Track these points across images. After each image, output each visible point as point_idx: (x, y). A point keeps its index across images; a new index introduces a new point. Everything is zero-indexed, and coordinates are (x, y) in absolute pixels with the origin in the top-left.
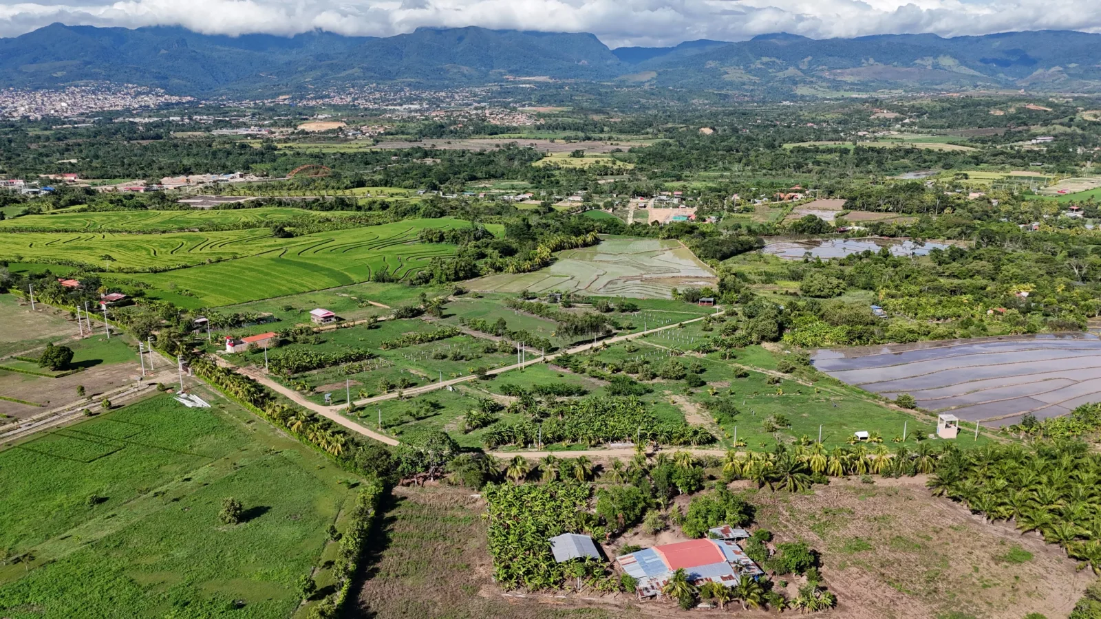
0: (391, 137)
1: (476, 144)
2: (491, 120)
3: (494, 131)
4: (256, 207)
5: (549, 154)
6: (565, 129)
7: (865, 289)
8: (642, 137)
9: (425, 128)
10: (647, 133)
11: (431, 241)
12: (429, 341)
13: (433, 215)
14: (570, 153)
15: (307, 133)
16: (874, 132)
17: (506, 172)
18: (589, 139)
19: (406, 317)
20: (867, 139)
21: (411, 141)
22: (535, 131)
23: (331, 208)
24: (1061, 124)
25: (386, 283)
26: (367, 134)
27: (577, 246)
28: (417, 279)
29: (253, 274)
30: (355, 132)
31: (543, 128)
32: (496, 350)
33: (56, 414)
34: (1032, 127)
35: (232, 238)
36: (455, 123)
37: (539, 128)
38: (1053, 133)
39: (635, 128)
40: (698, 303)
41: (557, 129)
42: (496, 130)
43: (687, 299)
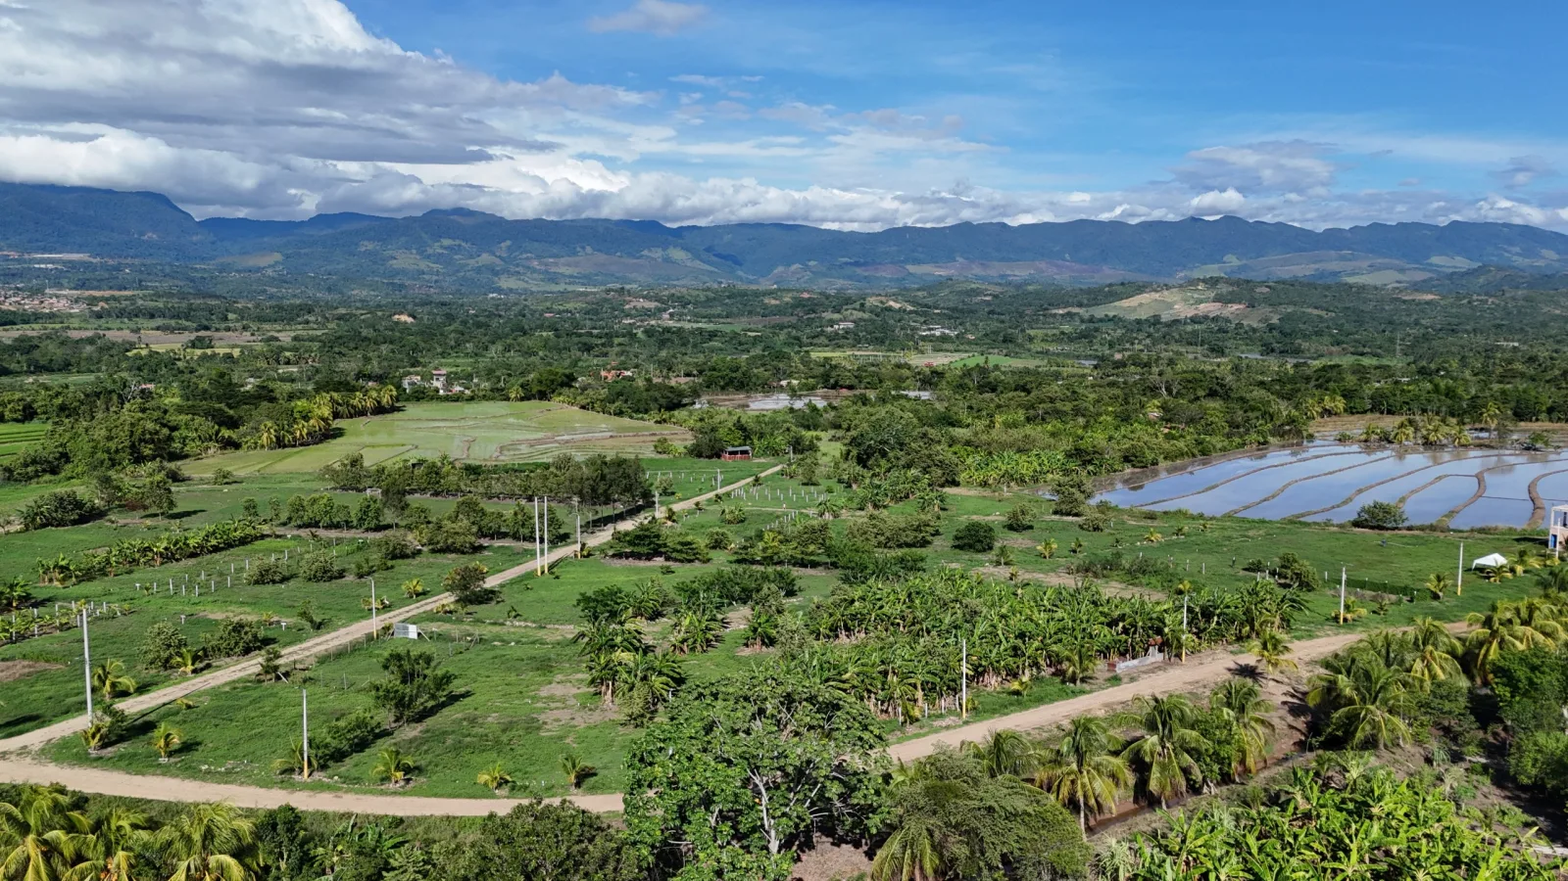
3: (8, 320)
5: (143, 345)
6: (152, 316)
8: (300, 326)
10: (307, 322)
12: (193, 555)
14: (180, 343)
17: (73, 361)
18: (206, 328)
22: (93, 320)
24: (854, 310)
27: (362, 413)
28: (26, 465)
31: (110, 315)
32: (419, 552)
34: (824, 315)
37: (99, 316)
38: (851, 318)
39: (287, 315)
40: (719, 457)
41: (136, 316)
42: (11, 317)
43: (696, 452)
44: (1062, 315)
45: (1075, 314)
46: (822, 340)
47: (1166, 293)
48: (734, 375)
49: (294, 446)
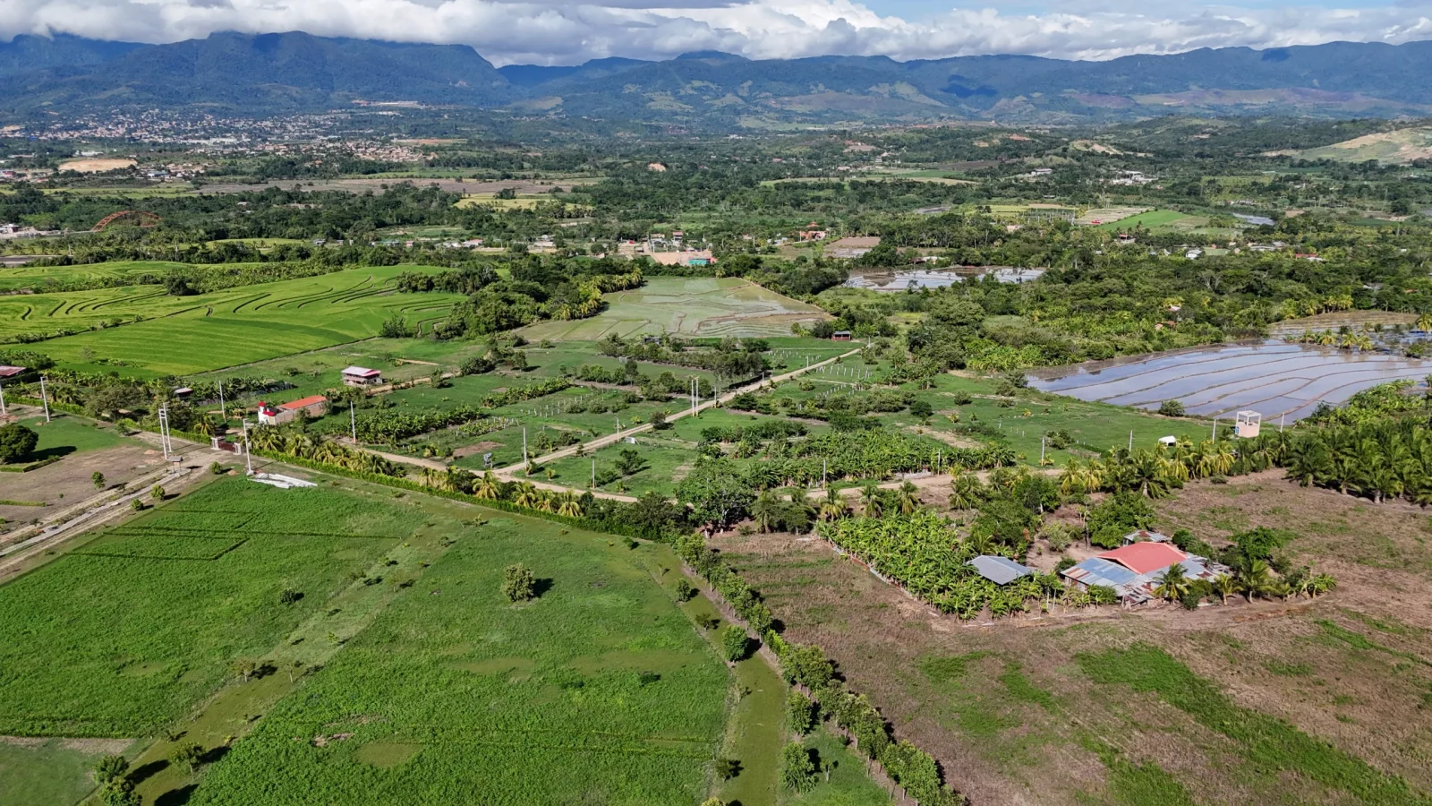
0: (218, 178)
1: (354, 185)
2: (361, 155)
3: (371, 169)
4: (96, 261)
5: (467, 196)
6: (469, 165)
7: (1004, 313)
8: (577, 175)
9: (268, 166)
10: (582, 171)
11: (415, 289)
12: (541, 395)
13: (385, 262)
14: (493, 194)
15: (80, 175)
16: (856, 167)
17: (426, 216)
18: (509, 177)
19: (478, 372)
20: (852, 174)
21: (250, 184)
22: (428, 168)
23: (221, 260)
24: (1056, 154)
25: (401, 339)
26: (179, 175)
27: (620, 288)
28: (446, 331)
29: (191, 337)
30: (158, 173)
31: (439, 164)
32: (641, 399)
33: (83, 511)
34: (1026, 159)
35: (103, 299)
36: (310, 158)
37: (432, 165)
38: (1050, 164)
39: (566, 164)
40: (830, 337)
41: (458, 165)
42: (372, 167)
43: (816, 334)
44: (1273, 159)
45: (1287, 157)
46: (1011, 191)
47: (1394, 133)
48: (884, 255)
49: (580, 318)
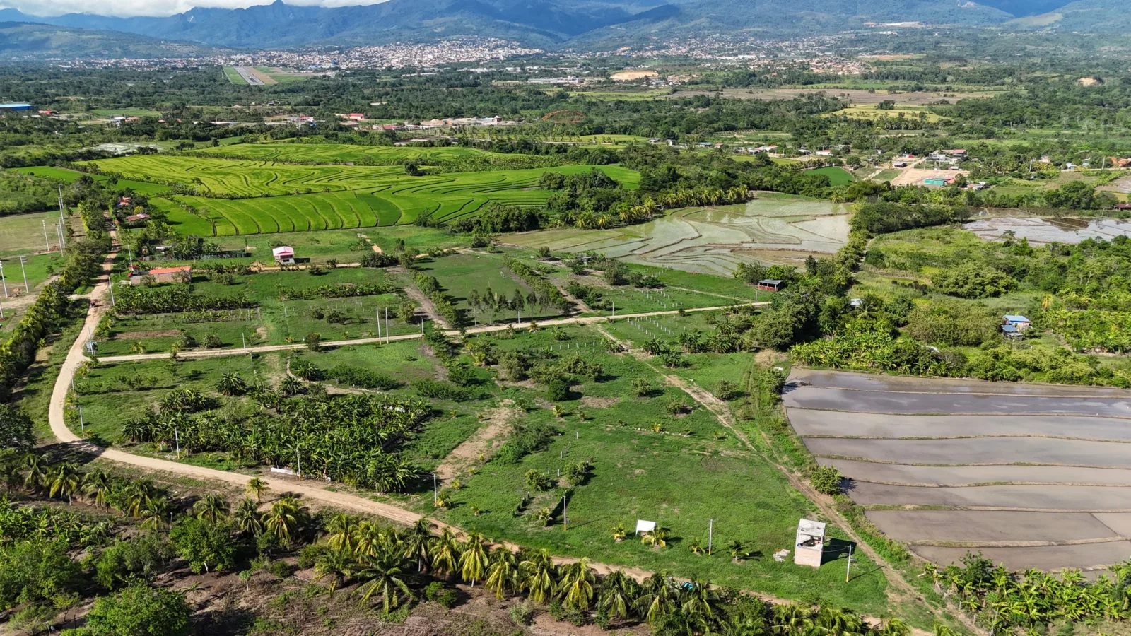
0: (694, 86)
2: (815, 69)
3: (811, 80)
5: (852, 105)
9: (734, 77)
10: (1001, 84)
11: (549, 187)
15: (613, 83)
19: (373, 266)
21: (711, 91)
22: (859, 81)
25: (427, 228)
26: (671, 83)
30: (660, 81)
31: (871, 77)
36: (770, 71)
37: (865, 77)
40: (756, 285)
41: (890, 78)
42: (814, 79)
